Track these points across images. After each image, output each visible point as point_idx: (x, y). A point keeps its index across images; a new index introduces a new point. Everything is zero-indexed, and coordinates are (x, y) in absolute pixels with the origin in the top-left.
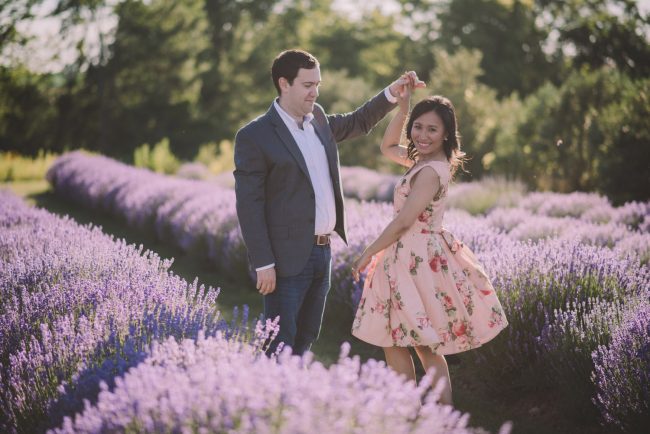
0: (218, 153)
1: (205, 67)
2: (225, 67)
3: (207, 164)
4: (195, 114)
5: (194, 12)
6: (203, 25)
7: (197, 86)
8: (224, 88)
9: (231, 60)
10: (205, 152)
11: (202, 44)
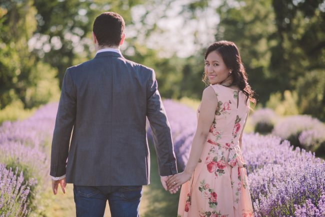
0: (283, 99)
1: (274, 43)
2: (286, 44)
3: (274, 108)
4: (268, 74)
5: (266, 8)
6: (272, 16)
7: (268, 56)
8: (286, 57)
9: (290, 39)
10: (274, 99)
11: (272, 28)
